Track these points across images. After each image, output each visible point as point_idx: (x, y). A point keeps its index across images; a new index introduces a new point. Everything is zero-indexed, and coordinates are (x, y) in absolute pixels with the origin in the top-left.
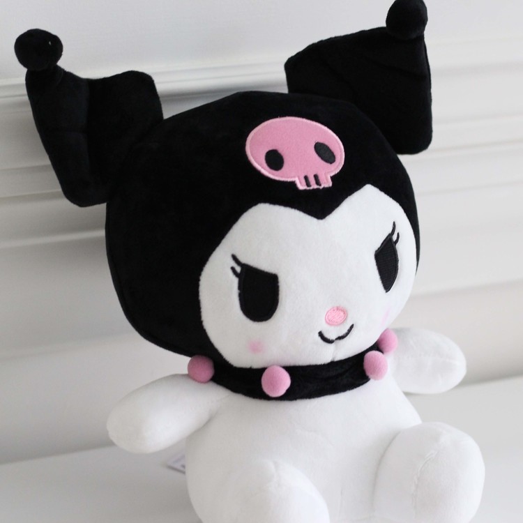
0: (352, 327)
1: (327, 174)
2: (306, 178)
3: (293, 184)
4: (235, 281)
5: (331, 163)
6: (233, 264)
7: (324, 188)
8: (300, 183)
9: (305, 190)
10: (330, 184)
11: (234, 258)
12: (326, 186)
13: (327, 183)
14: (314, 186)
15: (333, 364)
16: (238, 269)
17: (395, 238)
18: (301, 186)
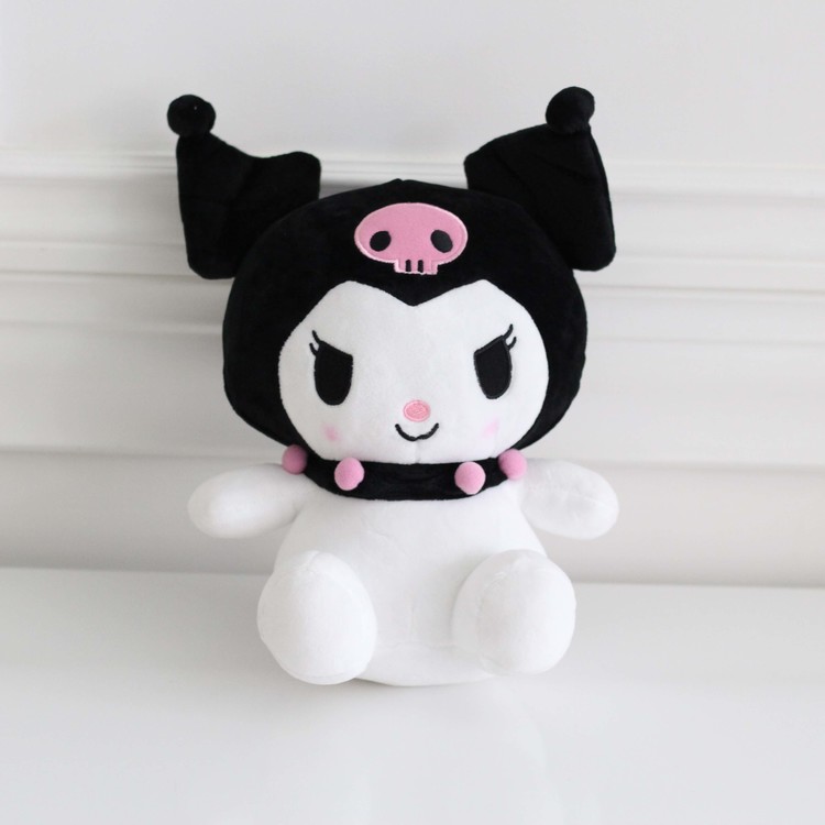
0: (436, 426)
1: (434, 261)
2: (408, 263)
3: (391, 266)
4: (312, 359)
5: (444, 251)
6: (313, 341)
7: (426, 275)
8: (400, 266)
9: (402, 274)
10: (435, 272)
11: (314, 334)
12: (429, 273)
13: (431, 269)
14: (415, 271)
15: (417, 467)
16: (316, 346)
17: (509, 341)
18: (399, 269)
